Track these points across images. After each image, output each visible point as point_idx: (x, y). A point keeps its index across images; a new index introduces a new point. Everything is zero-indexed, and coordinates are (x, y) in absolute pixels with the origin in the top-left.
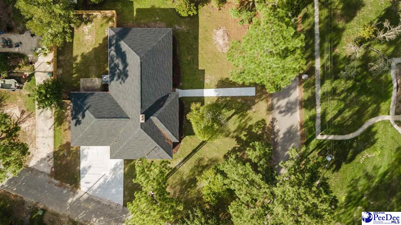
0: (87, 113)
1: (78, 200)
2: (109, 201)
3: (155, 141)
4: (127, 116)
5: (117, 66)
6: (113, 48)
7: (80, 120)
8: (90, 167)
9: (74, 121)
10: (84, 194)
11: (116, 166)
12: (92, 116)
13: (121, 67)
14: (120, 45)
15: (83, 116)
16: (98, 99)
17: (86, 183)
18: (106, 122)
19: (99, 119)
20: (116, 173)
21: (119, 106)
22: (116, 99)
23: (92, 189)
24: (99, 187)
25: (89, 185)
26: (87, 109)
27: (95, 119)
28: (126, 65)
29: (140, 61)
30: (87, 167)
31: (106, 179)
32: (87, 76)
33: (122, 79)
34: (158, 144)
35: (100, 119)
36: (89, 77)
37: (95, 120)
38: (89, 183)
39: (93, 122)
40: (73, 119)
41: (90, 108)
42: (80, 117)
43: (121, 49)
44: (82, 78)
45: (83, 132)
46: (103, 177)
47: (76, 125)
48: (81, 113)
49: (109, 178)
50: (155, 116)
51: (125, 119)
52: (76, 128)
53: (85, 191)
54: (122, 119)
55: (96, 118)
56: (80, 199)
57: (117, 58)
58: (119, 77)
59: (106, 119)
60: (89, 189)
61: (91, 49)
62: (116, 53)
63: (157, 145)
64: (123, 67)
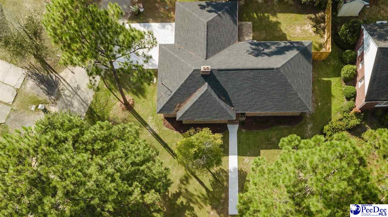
5: (268, 47)
7: (206, 9)
9: (204, 4)
14: (292, 50)
19: (206, 26)
27: (207, 21)
32: (254, 29)
33: (252, 52)
42: (209, 8)
43: (287, 51)
44: (252, 23)
50: (208, 87)
51: (205, 55)
52: (197, 7)
57: (277, 48)
58: (254, 49)
59: (206, 33)
62: (282, 47)
64: (267, 52)
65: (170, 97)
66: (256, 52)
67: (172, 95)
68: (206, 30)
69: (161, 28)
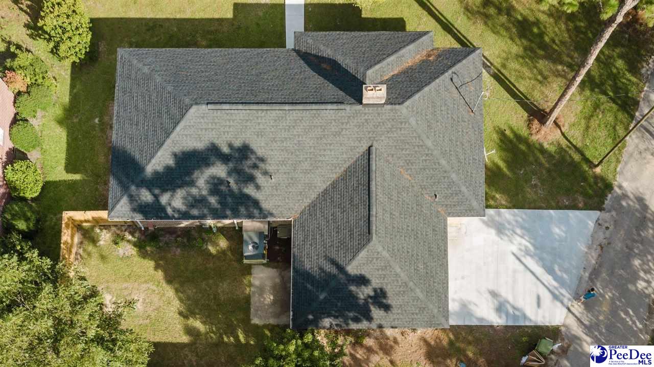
0: (352, 269)
1: (589, 329)
2: (589, 248)
3: (436, 78)
4: (363, 155)
5: (216, 185)
6: (164, 199)
7: (372, 294)
8: (494, 294)
9: (376, 313)
10: (573, 314)
11: (490, 224)
12: (363, 254)
13: (219, 170)
14: (156, 173)
15: (362, 280)
16: (311, 245)
17: (539, 305)
18: (380, 211)
19: (374, 231)
20: (509, 223)
21: (334, 185)
22: (313, 196)
23: (555, 288)
24: (550, 271)
25: (546, 296)
26: (341, 269)
27: (372, 244)
28: (212, 154)
29: (204, 107)
30: (494, 303)
31: (527, 253)
32: (245, 305)
33: (255, 166)
34: (443, 74)
35: (374, 228)
36: (248, 300)
37: (376, 244)
38: (539, 298)
39: (380, 249)
40: (370, 319)
41: (341, 263)
42: (364, 293)
43: (168, 169)
44: (249, 320)
45: (411, 284)
46: (523, 259)
47: (387, 308)
48: (353, 288)
49: (524, 242)
50: (364, 75)
51: (373, 156)
52: (395, 310)
53: (565, 311)
54: (373, 167)
55: (369, 240)
56: (587, 323)
57: (192, 183)
58: (251, 179)
59: (373, 212)
60: (555, 297)
61: (170, 292)
62: (180, 187)
63: (446, 74)
64: (219, 163)
65: (453, 69)
66: (246, 166)
67: (450, 72)
68: (373, 219)
69: (470, 302)
